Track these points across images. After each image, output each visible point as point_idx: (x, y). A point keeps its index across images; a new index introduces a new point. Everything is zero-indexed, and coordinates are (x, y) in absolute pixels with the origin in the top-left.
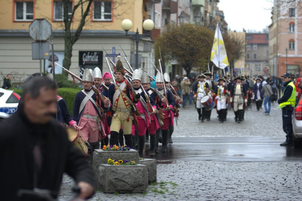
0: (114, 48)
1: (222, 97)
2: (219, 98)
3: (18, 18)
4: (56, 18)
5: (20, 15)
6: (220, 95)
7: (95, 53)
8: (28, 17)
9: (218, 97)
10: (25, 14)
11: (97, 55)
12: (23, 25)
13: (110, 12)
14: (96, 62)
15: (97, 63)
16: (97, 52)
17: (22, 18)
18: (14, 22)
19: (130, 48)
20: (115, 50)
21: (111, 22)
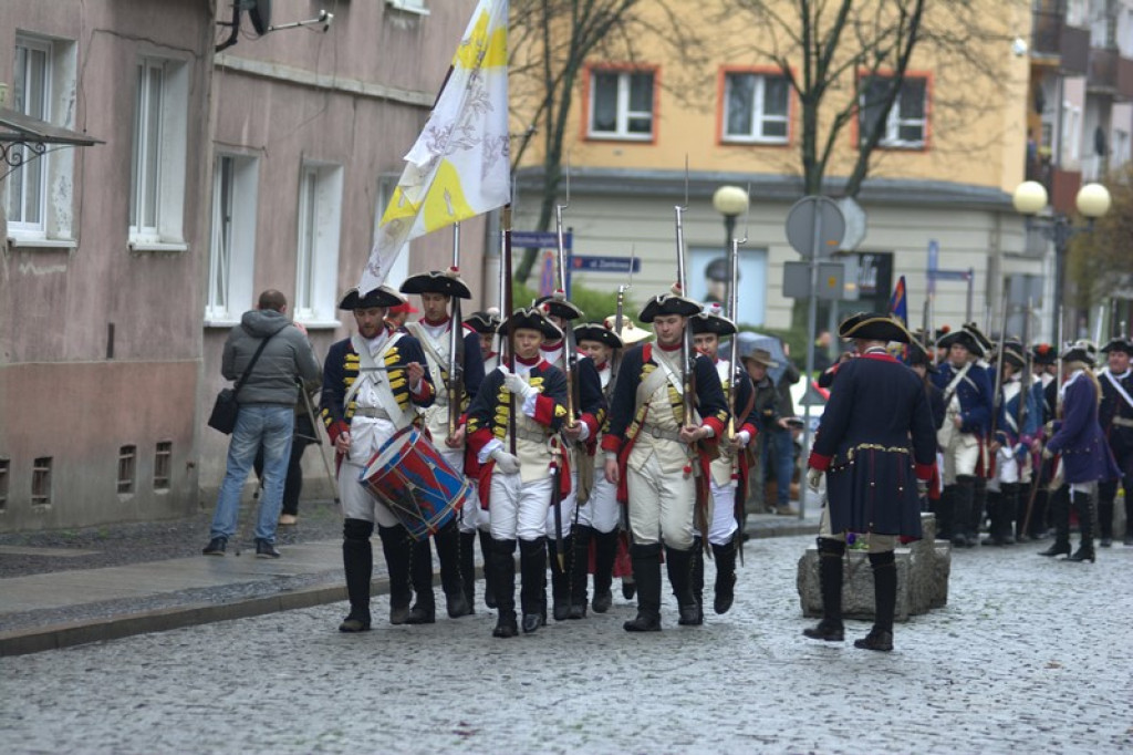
0: (933, 244)
1: (527, 448)
2: (506, 456)
3: (599, 127)
4: (731, 131)
5: (604, 118)
6: (512, 430)
7: (868, 259)
8: (634, 126)
9: (496, 446)
10: (624, 114)
11: (874, 264)
12: (618, 153)
13: (919, 115)
14: (869, 288)
15: (874, 292)
16: (874, 254)
17: (612, 127)
18: (588, 140)
19: (985, 245)
20: (937, 250)
21: (922, 150)
